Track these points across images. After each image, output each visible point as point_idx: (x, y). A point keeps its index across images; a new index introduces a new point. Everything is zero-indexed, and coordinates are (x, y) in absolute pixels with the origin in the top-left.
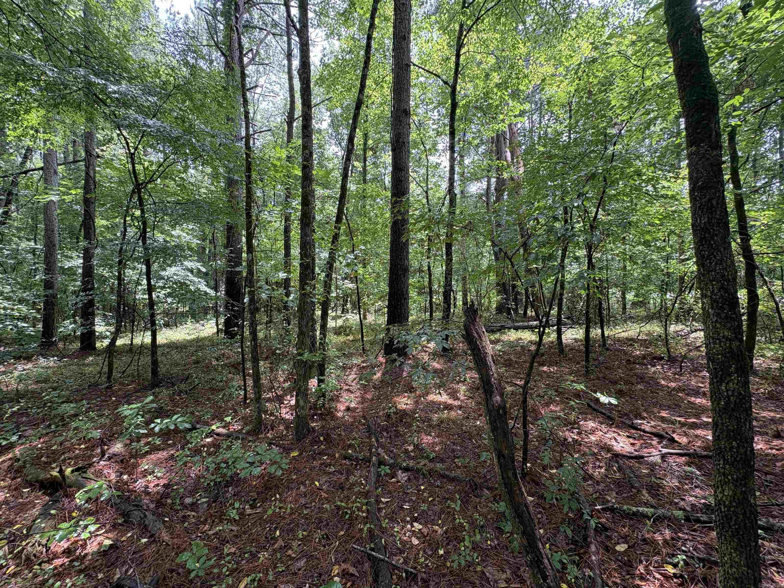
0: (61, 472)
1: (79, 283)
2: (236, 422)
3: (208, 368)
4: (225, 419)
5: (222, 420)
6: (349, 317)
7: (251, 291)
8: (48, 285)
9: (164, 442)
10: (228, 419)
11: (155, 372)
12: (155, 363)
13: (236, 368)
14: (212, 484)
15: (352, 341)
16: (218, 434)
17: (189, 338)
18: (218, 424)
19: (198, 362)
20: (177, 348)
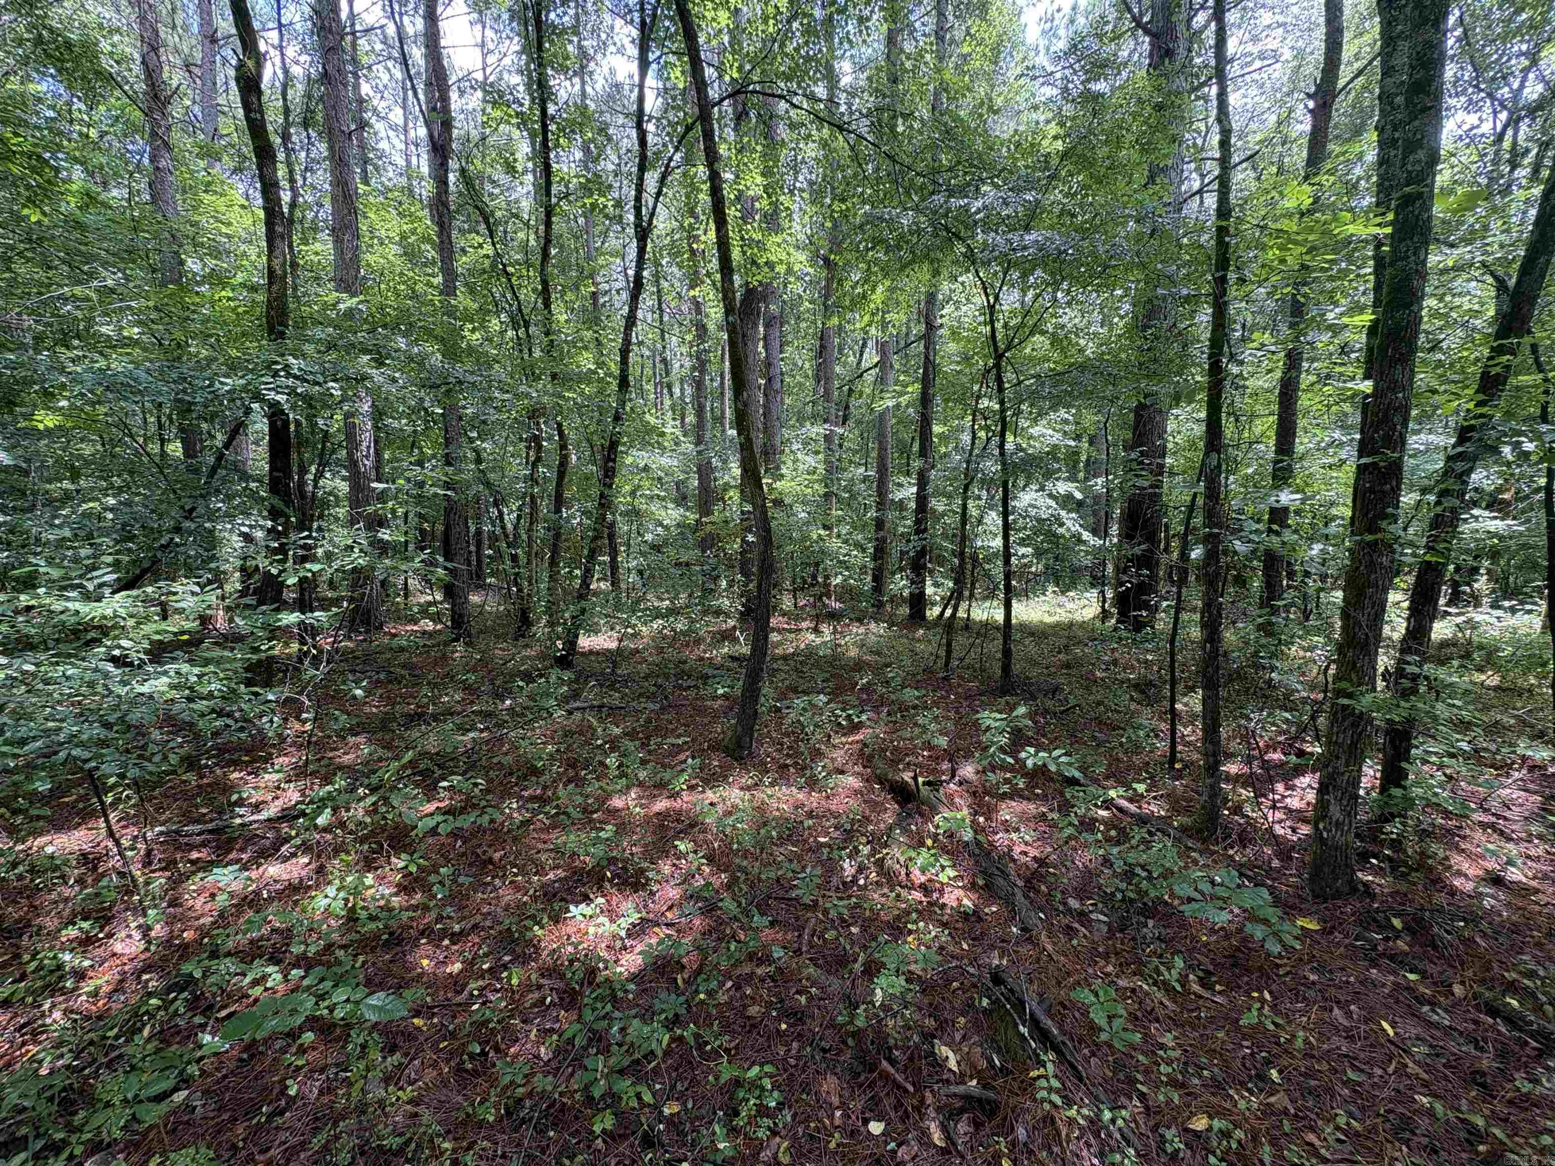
0: (915, 778)
1: (909, 522)
2: (1155, 798)
3: (1090, 682)
4: (1135, 785)
5: (1129, 787)
6: (1478, 618)
7: (1210, 535)
8: (879, 524)
9: (1030, 787)
10: (1141, 788)
11: (1006, 668)
12: (1007, 653)
13: (1143, 692)
14: (1119, 896)
15: (1496, 688)
16: (1120, 809)
17: (1048, 620)
18: (1121, 791)
19: (1068, 666)
20: (1032, 634)
